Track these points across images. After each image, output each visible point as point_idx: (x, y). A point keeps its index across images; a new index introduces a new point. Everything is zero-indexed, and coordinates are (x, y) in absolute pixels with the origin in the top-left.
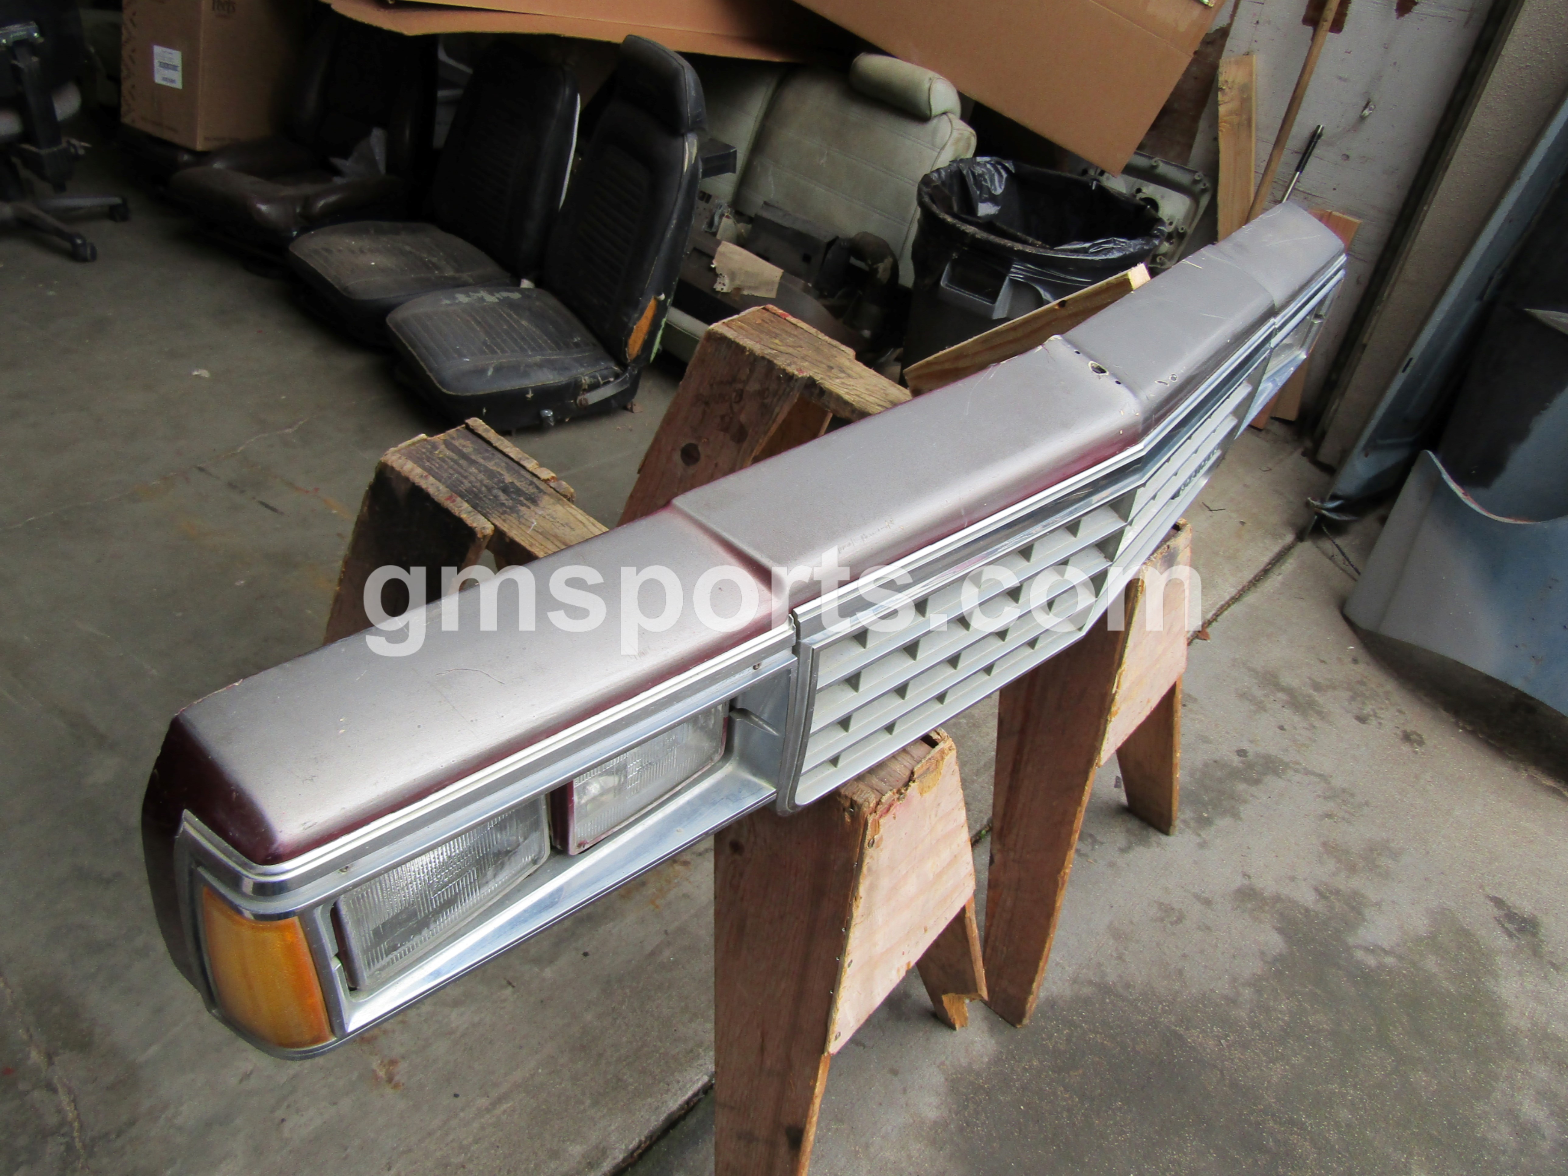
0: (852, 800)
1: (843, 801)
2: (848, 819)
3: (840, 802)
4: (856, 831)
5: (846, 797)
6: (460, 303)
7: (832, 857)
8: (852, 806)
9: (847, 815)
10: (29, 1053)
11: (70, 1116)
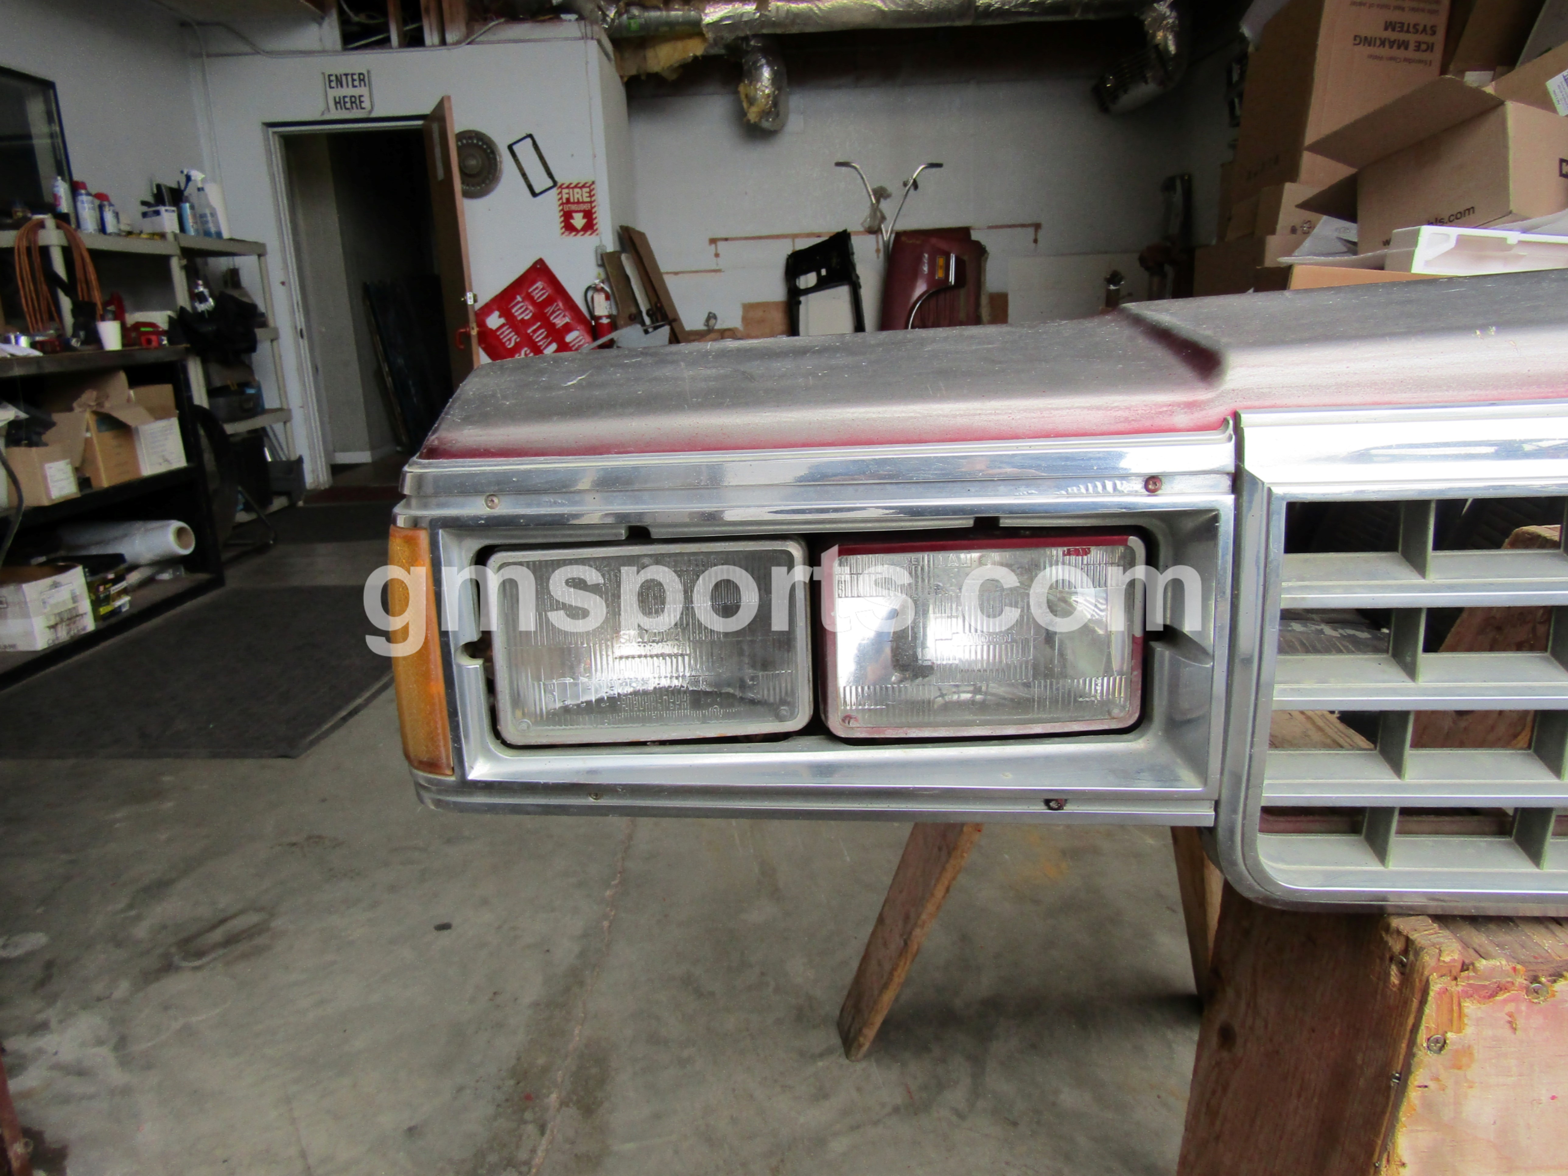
0: (1408, 939)
1: (1391, 942)
2: (1395, 978)
3: (1386, 943)
4: (1406, 1003)
5: (1399, 932)
6: (1293, 630)
7: (1359, 1059)
8: (1405, 952)
9: (1394, 970)
10: (552, 1093)
11: (537, 1161)
